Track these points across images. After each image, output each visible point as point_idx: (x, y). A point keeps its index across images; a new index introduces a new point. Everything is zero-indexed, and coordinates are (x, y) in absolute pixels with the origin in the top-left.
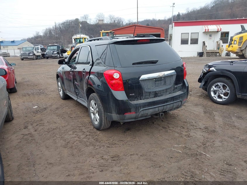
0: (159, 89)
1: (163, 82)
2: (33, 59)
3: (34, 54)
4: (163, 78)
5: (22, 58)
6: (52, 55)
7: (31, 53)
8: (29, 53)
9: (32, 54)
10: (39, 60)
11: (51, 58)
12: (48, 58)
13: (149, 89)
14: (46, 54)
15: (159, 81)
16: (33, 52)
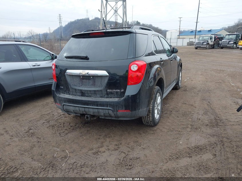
0: (86, 89)
1: (91, 82)
2: (206, 48)
3: (208, 44)
4: (91, 77)
5: (196, 47)
6: (227, 45)
7: (205, 42)
8: (203, 43)
9: (205, 44)
10: (216, 49)
11: (227, 48)
12: (222, 48)
13: (75, 86)
14: (221, 44)
15: (86, 79)
16: (208, 41)
